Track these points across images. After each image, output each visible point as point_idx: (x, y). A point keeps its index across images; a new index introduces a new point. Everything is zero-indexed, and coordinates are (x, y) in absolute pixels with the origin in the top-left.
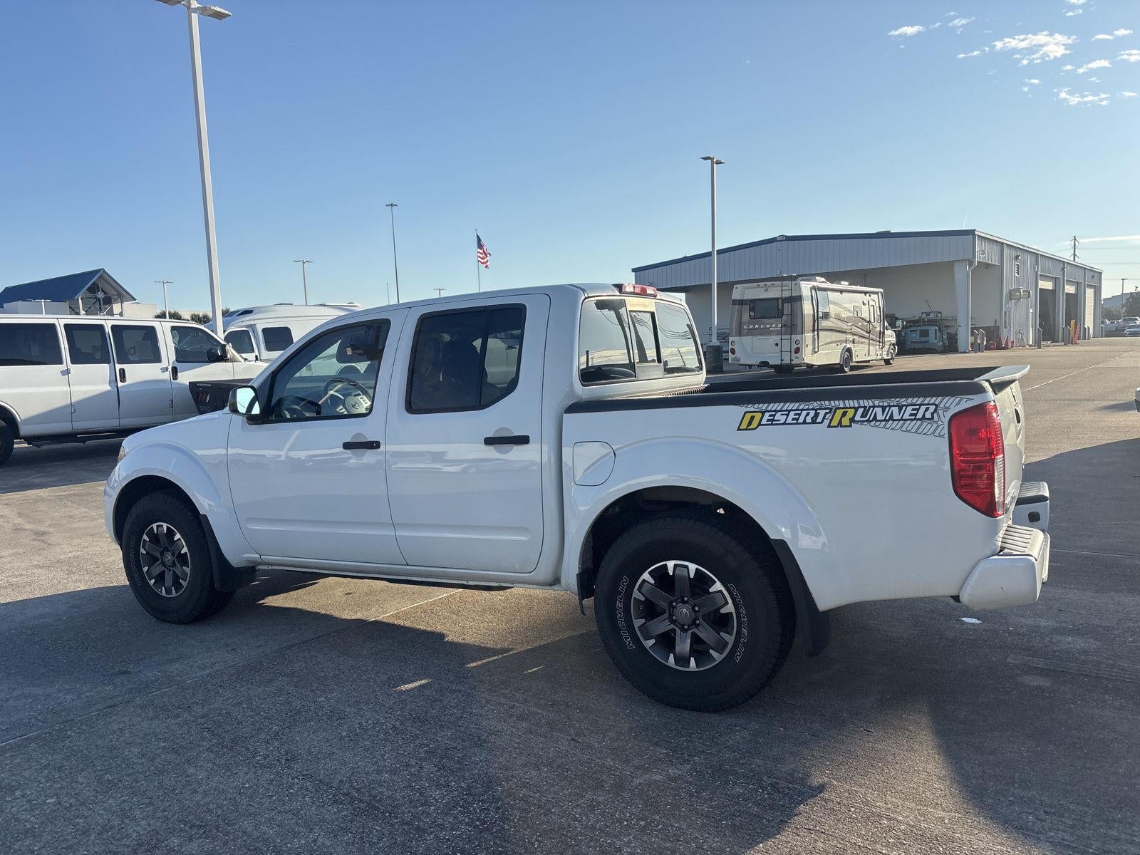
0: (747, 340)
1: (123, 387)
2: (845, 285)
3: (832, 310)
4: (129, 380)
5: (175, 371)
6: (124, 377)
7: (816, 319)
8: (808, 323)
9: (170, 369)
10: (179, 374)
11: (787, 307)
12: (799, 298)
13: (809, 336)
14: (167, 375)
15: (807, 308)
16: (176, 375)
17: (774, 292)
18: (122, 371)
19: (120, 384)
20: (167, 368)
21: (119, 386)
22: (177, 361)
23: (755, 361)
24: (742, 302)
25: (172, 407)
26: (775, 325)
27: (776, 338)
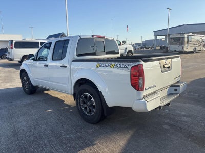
0: (172, 46)
2: (196, 34)
3: (192, 40)
7: (188, 41)
8: (186, 42)
11: (181, 39)
12: (184, 37)
13: (186, 45)
15: (186, 39)
17: (179, 36)
23: (173, 50)
24: (172, 38)
26: (178, 43)
27: (178, 46)
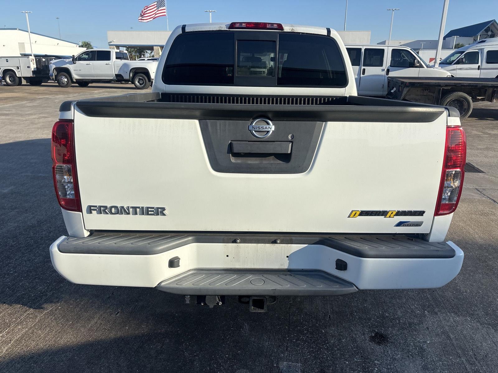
1: (363, 77)
4: (366, 74)
5: (388, 71)
6: (364, 72)
9: (386, 70)
10: (390, 73)
14: (384, 73)
16: (388, 73)
18: (364, 70)
19: (362, 75)
20: (384, 69)
21: (361, 76)
22: (391, 66)
25: (383, 88)
